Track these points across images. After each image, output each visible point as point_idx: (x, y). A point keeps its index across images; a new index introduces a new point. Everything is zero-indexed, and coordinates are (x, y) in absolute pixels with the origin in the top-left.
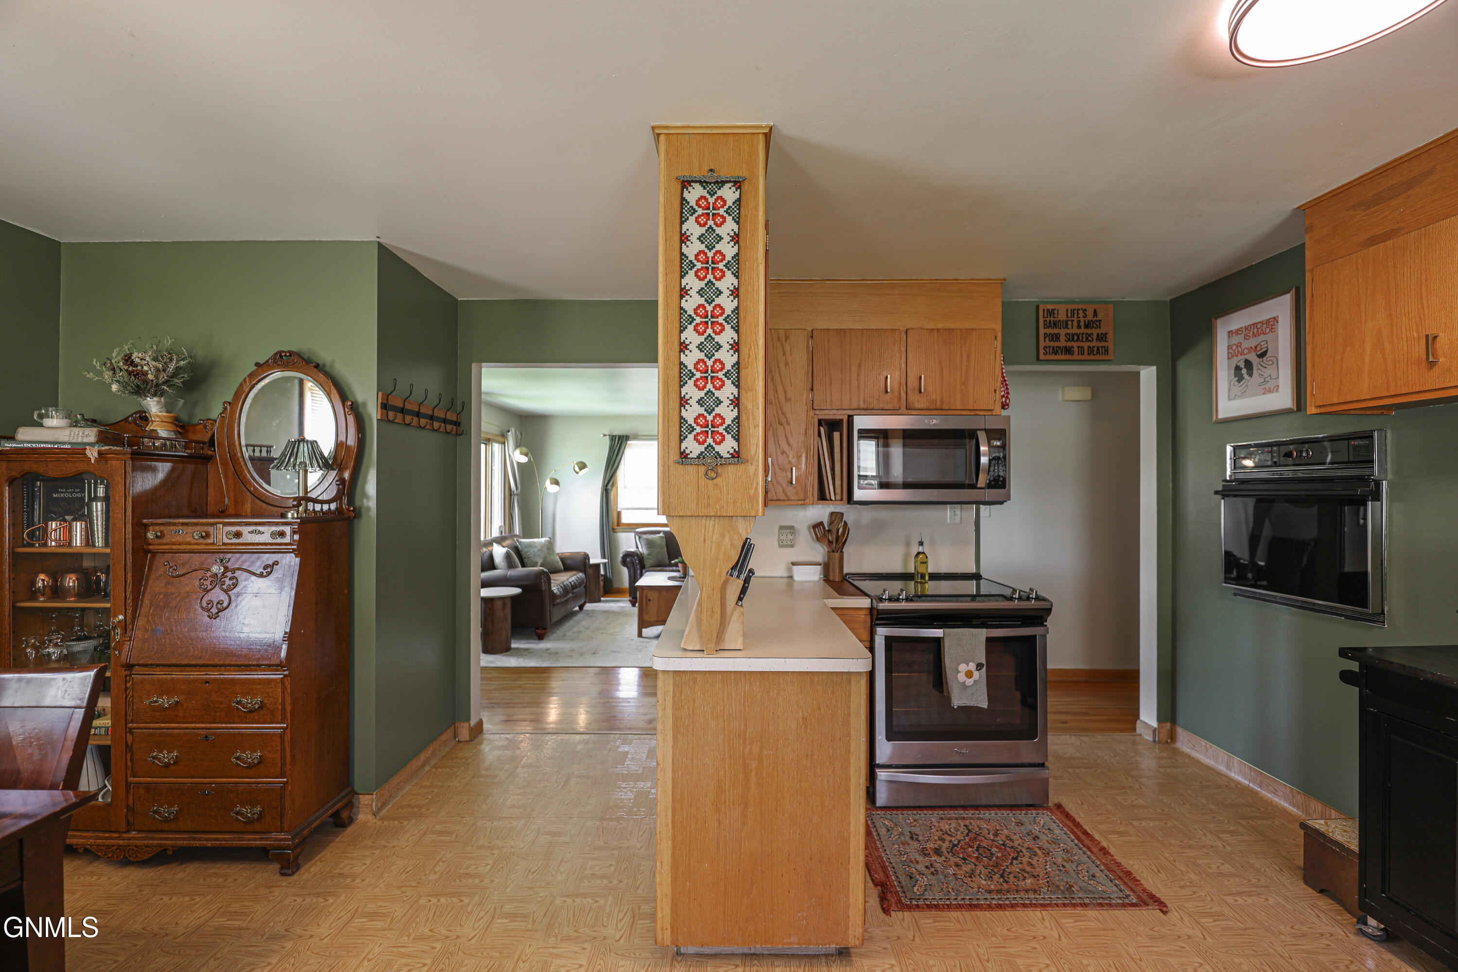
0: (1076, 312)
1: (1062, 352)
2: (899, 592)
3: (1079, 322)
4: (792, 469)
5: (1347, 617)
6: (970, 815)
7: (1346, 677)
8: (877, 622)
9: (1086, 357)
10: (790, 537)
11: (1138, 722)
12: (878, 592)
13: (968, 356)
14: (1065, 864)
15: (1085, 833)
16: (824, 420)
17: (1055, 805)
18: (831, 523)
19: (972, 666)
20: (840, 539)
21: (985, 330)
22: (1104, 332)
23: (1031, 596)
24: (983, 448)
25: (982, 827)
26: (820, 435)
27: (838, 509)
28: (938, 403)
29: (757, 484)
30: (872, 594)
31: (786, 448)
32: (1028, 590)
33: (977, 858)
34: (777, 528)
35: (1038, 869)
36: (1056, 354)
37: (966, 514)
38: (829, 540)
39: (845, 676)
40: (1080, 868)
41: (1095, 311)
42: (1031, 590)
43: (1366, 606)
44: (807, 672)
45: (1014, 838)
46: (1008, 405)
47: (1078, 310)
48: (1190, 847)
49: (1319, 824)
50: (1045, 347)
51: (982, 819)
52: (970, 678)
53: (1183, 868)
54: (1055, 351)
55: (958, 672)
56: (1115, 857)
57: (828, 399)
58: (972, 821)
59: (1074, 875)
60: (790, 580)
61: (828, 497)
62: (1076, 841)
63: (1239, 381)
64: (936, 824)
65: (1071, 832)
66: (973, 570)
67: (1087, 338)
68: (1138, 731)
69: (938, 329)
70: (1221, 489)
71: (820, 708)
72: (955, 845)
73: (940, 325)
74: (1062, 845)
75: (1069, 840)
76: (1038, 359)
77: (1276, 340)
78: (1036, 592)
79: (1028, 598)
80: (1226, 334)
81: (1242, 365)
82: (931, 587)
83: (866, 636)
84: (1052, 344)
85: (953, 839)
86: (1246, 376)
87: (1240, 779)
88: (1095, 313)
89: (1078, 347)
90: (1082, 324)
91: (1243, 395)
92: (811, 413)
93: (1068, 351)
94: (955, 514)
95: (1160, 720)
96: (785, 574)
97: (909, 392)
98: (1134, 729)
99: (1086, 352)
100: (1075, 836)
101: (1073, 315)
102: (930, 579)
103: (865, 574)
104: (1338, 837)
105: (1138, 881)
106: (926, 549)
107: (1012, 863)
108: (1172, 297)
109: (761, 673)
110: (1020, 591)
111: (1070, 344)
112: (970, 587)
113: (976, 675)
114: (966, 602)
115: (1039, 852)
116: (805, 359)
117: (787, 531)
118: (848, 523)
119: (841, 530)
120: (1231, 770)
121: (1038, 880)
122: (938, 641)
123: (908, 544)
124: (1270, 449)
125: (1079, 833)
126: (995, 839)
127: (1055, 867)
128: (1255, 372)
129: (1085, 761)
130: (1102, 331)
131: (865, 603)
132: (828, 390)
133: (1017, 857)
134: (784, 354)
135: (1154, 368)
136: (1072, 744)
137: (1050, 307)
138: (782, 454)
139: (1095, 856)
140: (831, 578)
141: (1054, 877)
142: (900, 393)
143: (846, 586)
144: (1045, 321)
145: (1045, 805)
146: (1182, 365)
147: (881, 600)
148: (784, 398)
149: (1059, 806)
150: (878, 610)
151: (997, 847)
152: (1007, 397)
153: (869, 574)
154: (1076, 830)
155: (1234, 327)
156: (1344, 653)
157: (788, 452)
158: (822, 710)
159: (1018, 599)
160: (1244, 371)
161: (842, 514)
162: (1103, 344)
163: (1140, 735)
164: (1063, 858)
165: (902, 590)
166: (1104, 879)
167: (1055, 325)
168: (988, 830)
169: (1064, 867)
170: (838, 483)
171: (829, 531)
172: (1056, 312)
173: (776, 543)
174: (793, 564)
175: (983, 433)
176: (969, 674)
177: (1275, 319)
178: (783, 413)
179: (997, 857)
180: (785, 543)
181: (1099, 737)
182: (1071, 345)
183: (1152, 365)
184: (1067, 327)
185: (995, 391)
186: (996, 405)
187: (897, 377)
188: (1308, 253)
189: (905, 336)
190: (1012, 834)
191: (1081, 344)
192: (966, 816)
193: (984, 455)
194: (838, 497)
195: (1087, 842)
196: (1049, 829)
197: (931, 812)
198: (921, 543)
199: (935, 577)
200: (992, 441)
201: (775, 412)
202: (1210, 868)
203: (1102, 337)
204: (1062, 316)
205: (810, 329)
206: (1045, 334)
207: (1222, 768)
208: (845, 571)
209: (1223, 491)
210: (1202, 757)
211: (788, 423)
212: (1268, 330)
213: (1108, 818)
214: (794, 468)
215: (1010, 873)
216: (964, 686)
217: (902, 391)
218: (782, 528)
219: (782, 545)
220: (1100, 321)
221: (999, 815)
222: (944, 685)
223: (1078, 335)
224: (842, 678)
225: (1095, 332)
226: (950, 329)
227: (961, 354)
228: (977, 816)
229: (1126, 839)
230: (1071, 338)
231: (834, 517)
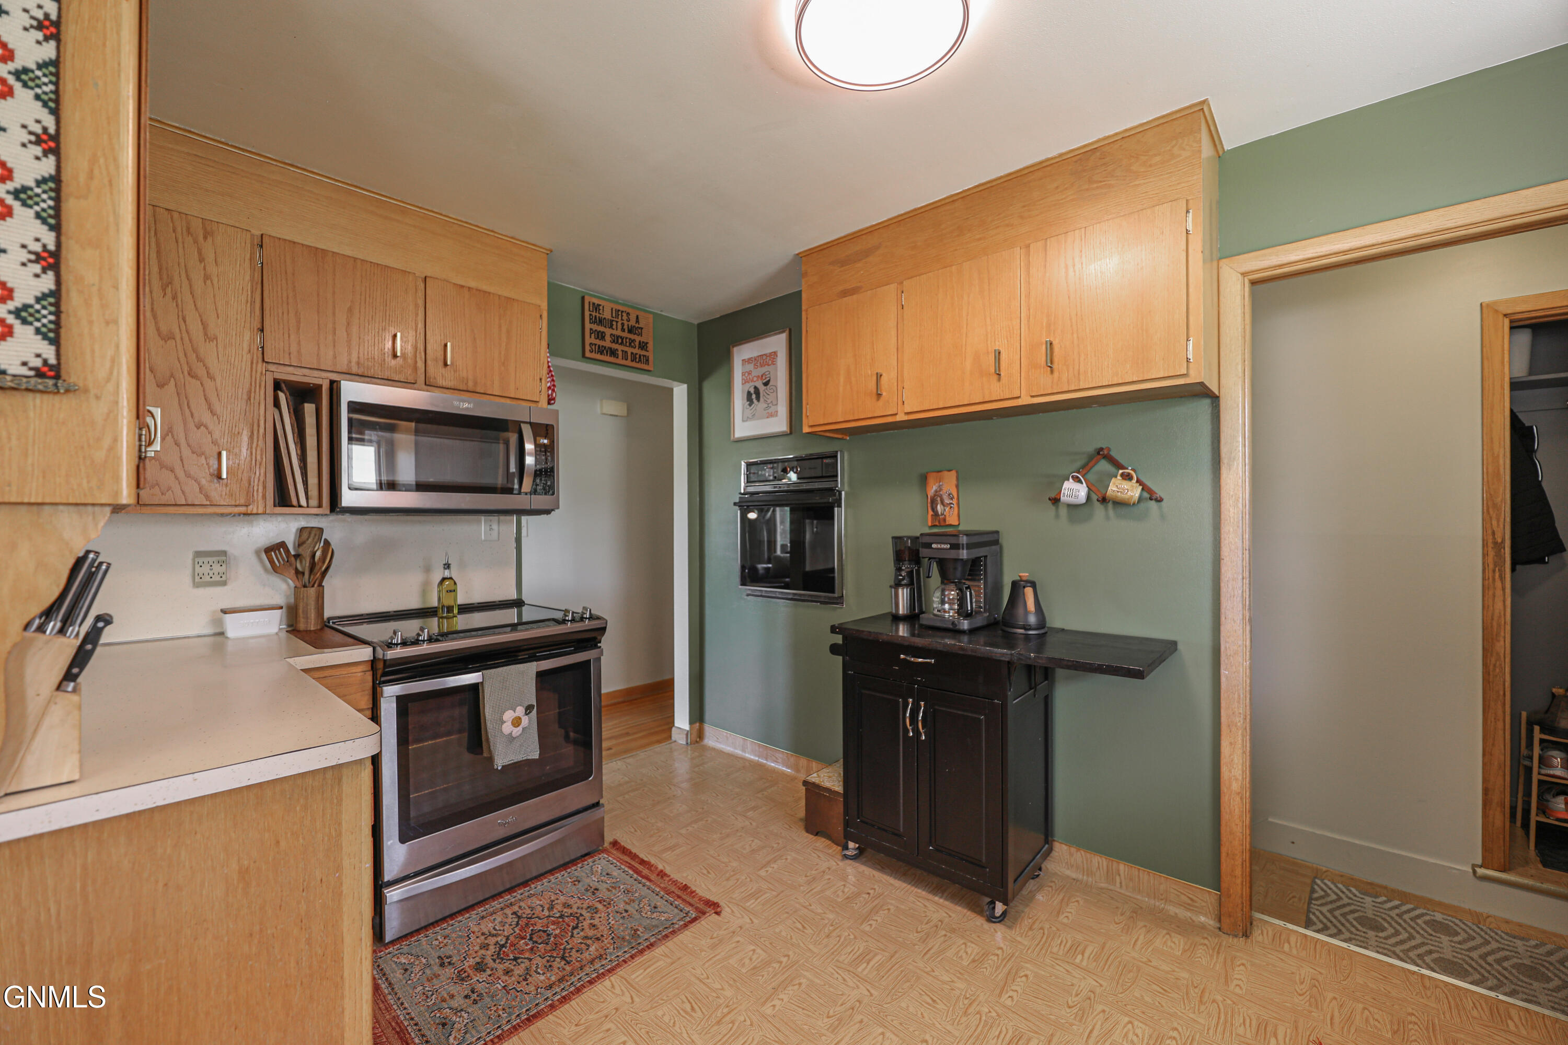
0: (620, 313)
1: (607, 352)
2: (417, 631)
3: (623, 325)
4: (220, 454)
5: (821, 603)
6: (519, 897)
7: (834, 649)
8: (383, 679)
9: (628, 363)
10: (217, 568)
11: (674, 729)
12: (386, 637)
13: (508, 332)
14: (628, 907)
15: (643, 862)
16: (285, 381)
17: (610, 843)
18: (300, 544)
19: (520, 711)
20: (317, 568)
21: (529, 304)
22: (645, 341)
23: (585, 616)
24: (529, 447)
25: (534, 905)
26: (277, 404)
27: (314, 523)
28: (471, 384)
29: (116, 440)
30: (375, 640)
31: (206, 417)
32: (580, 611)
33: (532, 949)
34: (191, 556)
35: (601, 928)
36: (601, 354)
37: (503, 528)
38: (296, 570)
39: (329, 775)
40: (641, 906)
41: (637, 317)
42: (585, 608)
43: (833, 592)
44: (249, 787)
45: (571, 902)
46: (554, 399)
47: (622, 312)
48: (728, 836)
49: (813, 778)
50: (591, 344)
51: (534, 895)
52: (518, 726)
53: (726, 860)
54: (601, 350)
55: (503, 722)
56: (672, 876)
57: (294, 348)
58: (522, 904)
59: (637, 916)
60: (219, 639)
61: (294, 502)
62: (635, 876)
63: (750, 405)
64: (476, 929)
65: (629, 867)
66: (514, 596)
67: (630, 344)
68: (674, 738)
69: (469, 288)
70: (737, 501)
71: (278, 842)
72: (503, 946)
73: (473, 284)
74: (622, 887)
75: (628, 877)
76: (584, 355)
77: (776, 370)
78: (590, 610)
79: (582, 619)
80: (741, 362)
81: (752, 391)
82: (462, 622)
83: (366, 702)
84: (598, 342)
85: (499, 939)
86: (755, 400)
87: (752, 757)
88: (637, 321)
89: (623, 351)
90: (626, 327)
91: (753, 417)
92: (261, 367)
93: (613, 353)
94: (491, 529)
95: (691, 722)
96: (209, 630)
97: (429, 362)
98: (670, 737)
99: (629, 357)
100: (634, 871)
101: (617, 316)
102: (459, 613)
103: (362, 615)
104: (827, 784)
105: (694, 892)
106: (454, 573)
107: (572, 936)
108: (701, 321)
109: (128, 816)
110: (573, 613)
111: (615, 346)
112: (510, 616)
113: (525, 721)
114: (505, 633)
115: (600, 906)
116: (248, 278)
117: (211, 560)
118: (334, 544)
119: (318, 554)
120: (745, 752)
121: (603, 941)
122: (475, 689)
123: (428, 569)
124: (771, 466)
125: (637, 865)
126: (551, 914)
127: (618, 916)
128: (761, 399)
129: (633, 783)
130: (643, 339)
131: (365, 653)
132: (292, 337)
133: (577, 924)
134: (202, 260)
135: (685, 386)
136: (619, 769)
137: (597, 302)
138: (198, 428)
139: (655, 884)
140: (302, 626)
141: (619, 929)
142: (416, 362)
143: (330, 635)
144: (590, 315)
145: (601, 848)
146: (707, 386)
147: (390, 645)
148: (201, 334)
149: (615, 844)
150: (385, 661)
151: (553, 923)
152: (553, 390)
153: (367, 614)
154: (633, 863)
155: (746, 357)
156: (834, 629)
157: (211, 427)
158: (283, 844)
159: (571, 621)
160: (754, 396)
161: (321, 530)
162: (643, 353)
163: (675, 741)
164: (625, 901)
165: (422, 629)
166: (665, 906)
167: (601, 322)
168: (542, 906)
169: (626, 911)
170: (313, 480)
171: (297, 556)
172: (601, 308)
173: (187, 579)
174: (224, 612)
175: (528, 426)
176: (516, 722)
177: (775, 353)
178: (199, 359)
179: (556, 936)
180: (207, 578)
181: (642, 755)
182: (616, 348)
183: (683, 382)
184: (611, 327)
185: (541, 379)
186: (542, 397)
187: (411, 339)
188: (804, 296)
189: (422, 285)
190: (569, 899)
191: (626, 349)
192: (513, 900)
193: (530, 454)
194: (314, 502)
195: (645, 872)
196: (608, 874)
197: (468, 915)
198: (447, 566)
199: (466, 609)
200: (538, 438)
201: (181, 355)
202: (745, 849)
203: (643, 346)
204: (607, 315)
205: (258, 233)
206: (591, 329)
207: (739, 752)
208: (327, 614)
209: (740, 502)
210: (724, 747)
211: (211, 377)
212: (770, 362)
213: (660, 836)
214: (224, 454)
215: (571, 949)
216: (511, 738)
217: (418, 359)
218: (198, 554)
219: (199, 582)
220: (642, 328)
221: (553, 881)
222: (484, 744)
223: (622, 339)
224: (324, 779)
225: (638, 339)
226: (485, 292)
227: (500, 327)
228: (526, 894)
229: (678, 851)
230: (616, 339)
231: (305, 535)
